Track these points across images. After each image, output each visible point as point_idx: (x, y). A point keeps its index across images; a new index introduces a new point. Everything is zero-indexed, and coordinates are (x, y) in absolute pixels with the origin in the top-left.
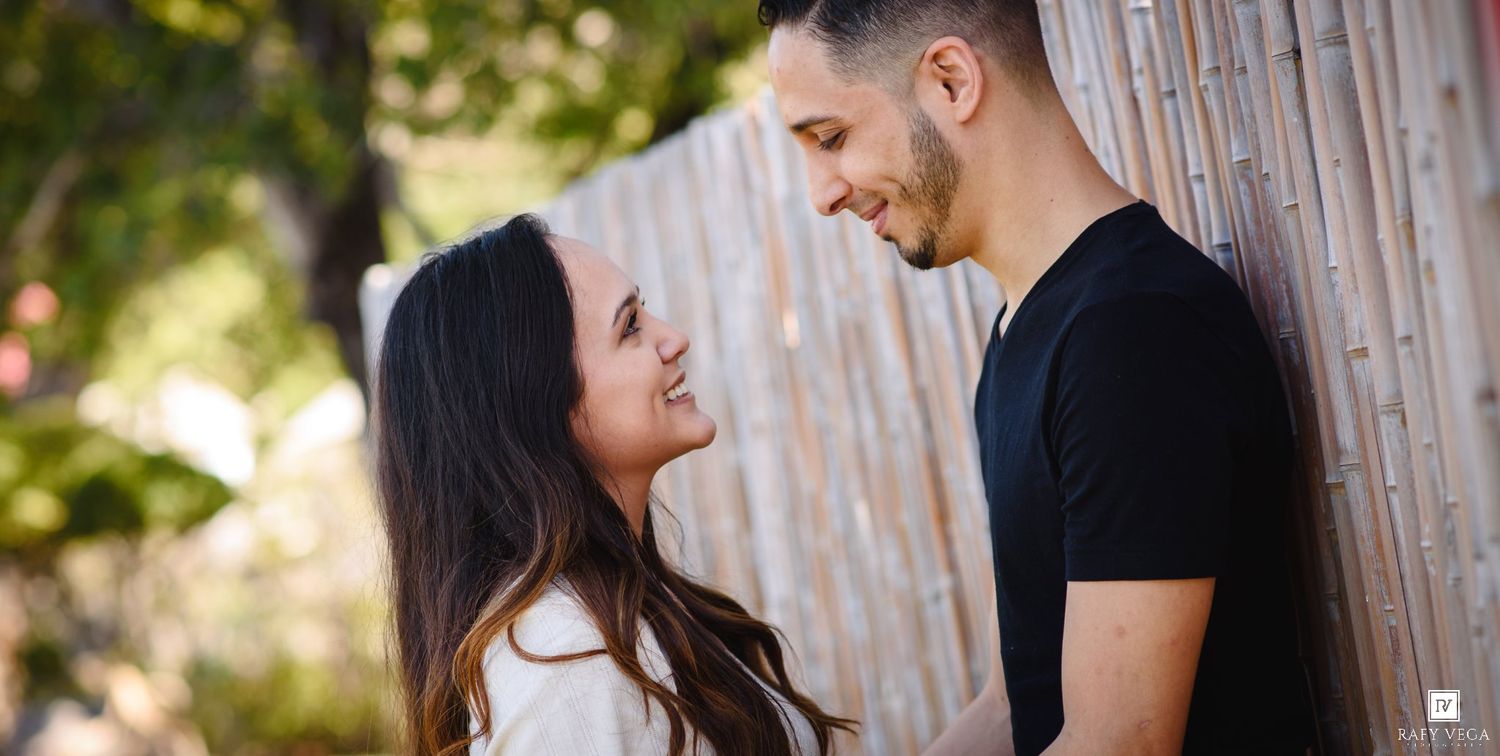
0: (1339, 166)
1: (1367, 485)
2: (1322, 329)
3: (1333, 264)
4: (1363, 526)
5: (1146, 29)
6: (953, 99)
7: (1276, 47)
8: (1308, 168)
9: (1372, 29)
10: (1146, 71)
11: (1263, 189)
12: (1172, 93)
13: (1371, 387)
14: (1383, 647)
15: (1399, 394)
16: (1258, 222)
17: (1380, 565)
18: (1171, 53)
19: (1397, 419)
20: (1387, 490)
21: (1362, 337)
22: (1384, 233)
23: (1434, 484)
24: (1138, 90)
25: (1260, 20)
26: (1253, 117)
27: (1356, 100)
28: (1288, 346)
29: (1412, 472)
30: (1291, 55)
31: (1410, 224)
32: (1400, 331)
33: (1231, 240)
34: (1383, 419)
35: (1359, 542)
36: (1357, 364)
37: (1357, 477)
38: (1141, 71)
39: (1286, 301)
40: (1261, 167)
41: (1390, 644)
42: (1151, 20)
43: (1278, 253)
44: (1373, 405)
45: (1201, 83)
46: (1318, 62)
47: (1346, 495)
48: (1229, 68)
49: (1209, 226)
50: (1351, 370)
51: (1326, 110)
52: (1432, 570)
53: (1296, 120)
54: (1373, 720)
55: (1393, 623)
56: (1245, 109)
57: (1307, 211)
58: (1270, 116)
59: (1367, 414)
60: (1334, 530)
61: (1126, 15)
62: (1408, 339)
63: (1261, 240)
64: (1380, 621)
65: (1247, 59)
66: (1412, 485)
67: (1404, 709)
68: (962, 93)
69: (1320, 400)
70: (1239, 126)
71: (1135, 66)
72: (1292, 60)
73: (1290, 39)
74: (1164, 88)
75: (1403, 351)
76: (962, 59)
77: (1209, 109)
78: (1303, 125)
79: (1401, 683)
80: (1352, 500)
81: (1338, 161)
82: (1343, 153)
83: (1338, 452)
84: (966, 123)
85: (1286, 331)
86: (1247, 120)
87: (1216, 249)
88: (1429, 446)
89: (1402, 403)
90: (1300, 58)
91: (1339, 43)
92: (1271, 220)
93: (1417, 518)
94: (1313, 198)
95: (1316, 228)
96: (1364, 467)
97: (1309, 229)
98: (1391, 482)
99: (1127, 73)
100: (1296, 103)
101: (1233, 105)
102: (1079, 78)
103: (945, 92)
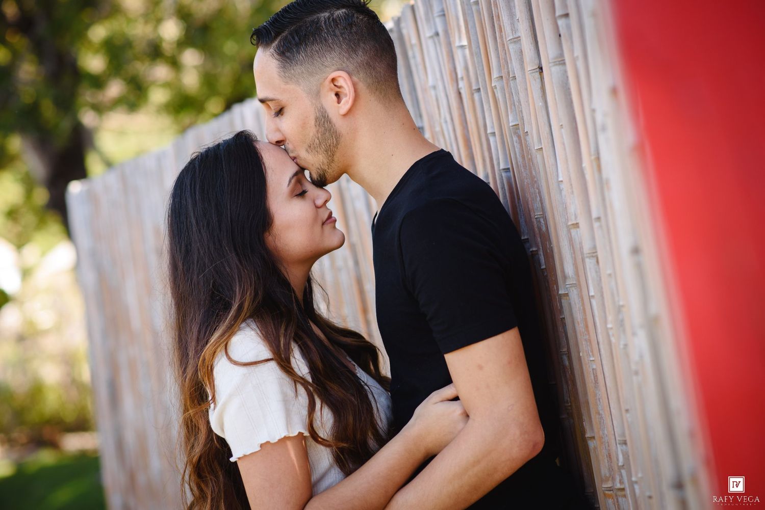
0: (562, 128)
1: (580, 295)
2: (556, 213)
3: (560, 179)
4: (578, 316)
5: (465, 57)
6: (339, 102)
7: (530, 65)
8: (547, 129)
9: (577, 57)
10: (465, 78)
11: (525, 140)
12: (479, 90)
13: (581, 243)
14: (589, 379)
15: (595, 247)
16: (523, 157)
17: (587, 336)
18: (477, 69)
19: (594, 261)
20: (590, 297)
21: (576, 217)
22: (585, 162)
23: (612, 295)
24: (461, 88)
25: (522, 51)
26: (519, 102)
27: (570, 94)
28: (540, 222)
29: (602, 288)
30: (538, 70)
31: (598, 159)
32: (595, 214)
33: (510, 166)
34: (587, 261)
35: (576, 324)
36: (573, 232)
37: (575, 291)
38: (462, 78)
39: (538, 199)
40: (524, 128)
41: (593, 378)
42: (467, 51)
43: (534, 173)
44: (582, 253)
45: (493, 85)
46: (551, 73)
47: (569, 299)
48: (507, 76)
49: (498, 159)
50: (571, 235)
51: (555, 99)
52: (613, 340)
53: (541, 104)
54: (585, 417)
55: (594, 367)
56: (515, 98)
57: (547, 152)
58: (528, 101)
59: (579, 257)
60: (564, 318)
61: (454, 50)
62: (598, 219)
63: (525, 166)
64: (588, 366)
65: (516, 72)
66: (602, 296)
67: (601, 412)
68: (344, 100)
69: (555, 250)
70: (513, 107)
71: (459, 76)
72: (538, 73)
73: (537, 62)
74: (474, 87)
75: (596, 225)
76: (345, 82)
77: (497, 98)
78: (544, 106)
79: (599, 399)
80: (573, 303)
81: (562, 125)
82: (565, 121)
83: (565, 277)
84: (346, 114)
85: (538, 213)
86: (517, 104)
87: (502, 171)
88: (610, 275)
89: (596, 252)
90: (542, 72)
91: (562, 64)
92: (530, 156)
93: (605, 312)
94: (550, 145)
95: (552, 161)
96: (578, 285)
97: (548, 161)
98: (592, 293)
99: (456, 80)
100: (541, 95)
101: (510, 96)
102: (431, 82)
103: (335, 98)
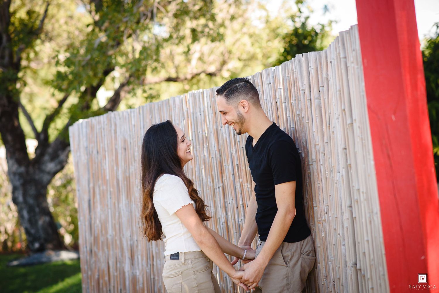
0: (317, 117)
1: (317, 164)
2: (311, 140)
3: (314, 131)
4: (315, 171)
5: (281, 92)
6: (244, 109)
7: (307, 98)
8: (311, 117)
11: (302, 119)
13: (319, 149)
14: (317, 189)
15: (324, 151)
16: (300, 124)
17: (318, 177)
18: (286, 96)
19: (323, 154)
21: (318, 142)
22: (324, 127)
23: (329, 163)
25: (305, 93)
28: (304, 143)
30: (310, 100)
32: (326, 141)
33: (294, 126)
34: (321, 154)
35: (314, 173)
36: (317, 146)
38: (279, 98)
39: (305, 136)
40: (302, 115)
42: (282, 90)
44: (319, 152)
45: (291, 102)
46: (315, 102)
47: (313, 166)
48: (298, 100)
49: (290, 124)
51: (315, 108)
52: (327, 176)
53: (310, 109)
54: (314, 200)
55: (319, 185)
56: (300, 106)
57: (310, 123)
58: (305, 108)
59: (318, 154)
63: (300, 127)
64: (317, 185)
65: (301, 99)
67: (320, 198)
68: (245, 108)
69: (310, 152)
70: (298, 109)
73: (310, 97)
74: (283, 101)
75: (326, 144)
76: (246, 103)
77: (293, 106)
79: (320, 194)
82: (318, 114)
83: (312, 159)
84: (246, 113)
85: (303, 141)
86: (300, 108)
87: (291, 128)
88: (329, 158)
92: (302, 124)
94: (311, 121)
95: (312, 126)
96: (316, 162)
98: (321, 163)
100: (310, 107)
101: (298, 106)
103: (243, 108)
